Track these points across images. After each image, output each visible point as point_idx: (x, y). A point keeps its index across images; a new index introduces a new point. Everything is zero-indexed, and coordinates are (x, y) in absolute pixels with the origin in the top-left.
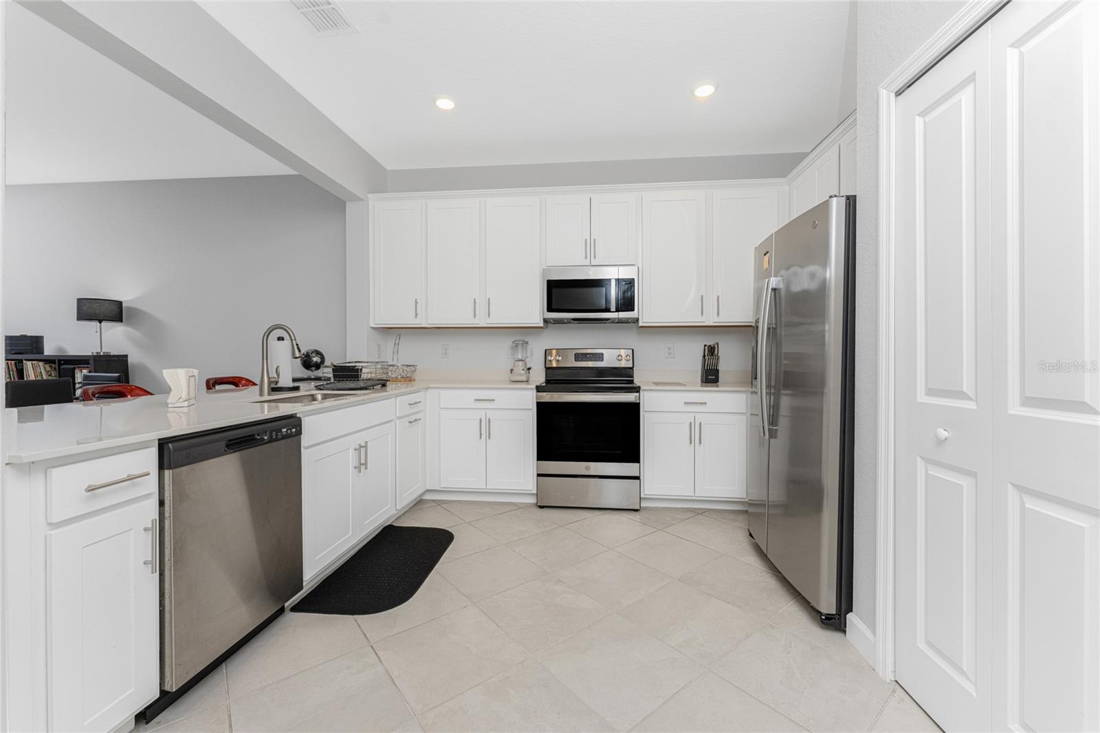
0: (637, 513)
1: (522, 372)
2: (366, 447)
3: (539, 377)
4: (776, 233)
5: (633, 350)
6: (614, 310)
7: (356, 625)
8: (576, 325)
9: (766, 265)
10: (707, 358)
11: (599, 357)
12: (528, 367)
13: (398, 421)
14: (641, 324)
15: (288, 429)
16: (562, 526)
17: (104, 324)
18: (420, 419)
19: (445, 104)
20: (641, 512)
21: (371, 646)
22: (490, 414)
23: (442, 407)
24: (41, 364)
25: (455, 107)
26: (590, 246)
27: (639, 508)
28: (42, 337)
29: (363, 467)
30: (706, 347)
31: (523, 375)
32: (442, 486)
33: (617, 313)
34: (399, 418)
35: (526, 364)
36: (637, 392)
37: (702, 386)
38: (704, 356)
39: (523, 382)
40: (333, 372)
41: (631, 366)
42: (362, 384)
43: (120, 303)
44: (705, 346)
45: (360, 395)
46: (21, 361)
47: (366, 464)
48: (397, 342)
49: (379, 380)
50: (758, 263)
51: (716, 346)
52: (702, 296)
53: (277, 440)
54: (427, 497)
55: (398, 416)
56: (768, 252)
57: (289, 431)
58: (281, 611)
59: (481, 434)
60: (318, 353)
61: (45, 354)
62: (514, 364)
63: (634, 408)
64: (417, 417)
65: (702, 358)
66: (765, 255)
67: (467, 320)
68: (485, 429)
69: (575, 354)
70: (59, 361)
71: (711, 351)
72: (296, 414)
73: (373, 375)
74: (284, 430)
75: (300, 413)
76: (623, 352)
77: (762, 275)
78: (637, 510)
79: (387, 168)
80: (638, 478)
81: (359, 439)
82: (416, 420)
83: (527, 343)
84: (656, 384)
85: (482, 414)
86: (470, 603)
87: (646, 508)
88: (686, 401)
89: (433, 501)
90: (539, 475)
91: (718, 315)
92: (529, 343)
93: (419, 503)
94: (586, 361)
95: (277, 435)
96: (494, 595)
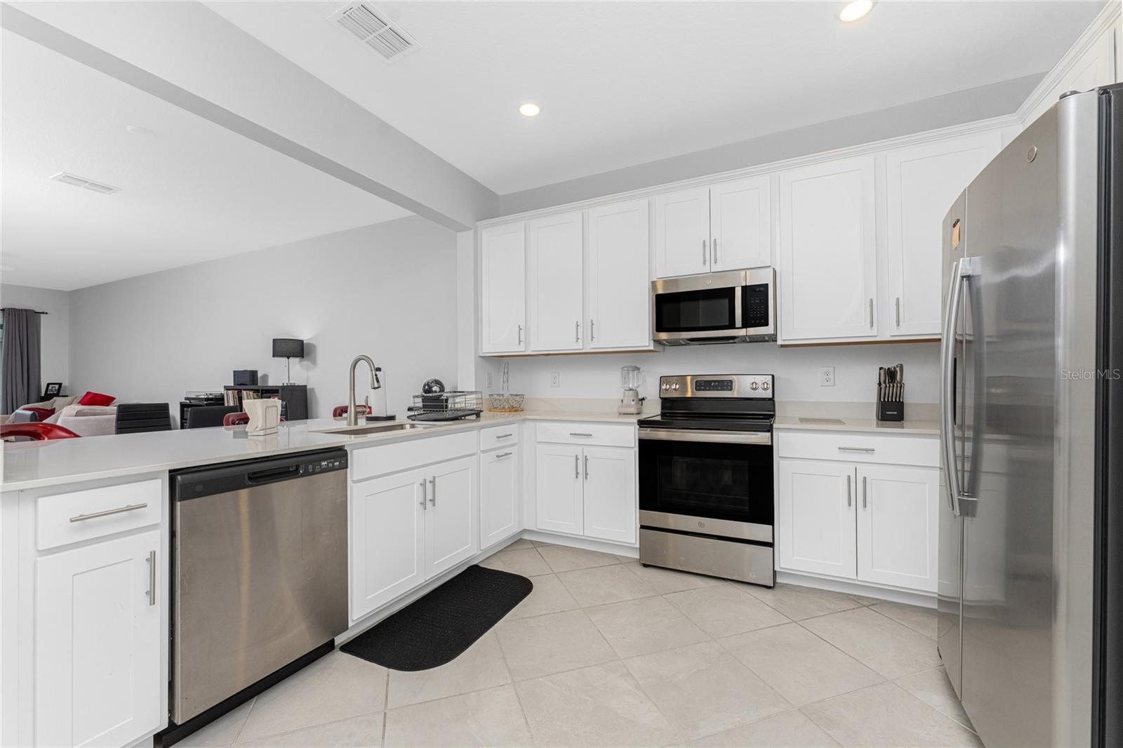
0: (770, 590)
1: (632, 403)
2: (433, 482)
3: (653, 410)
4: (968, 187)
5: (773, 376)
6: (740, 326)
7: (385, 681)
8: (695, 347)
9: (956, 242)
10: (883, 385)
11: (727, 385)
12: (641, 397)
13: (482, 455)
14: (780, 342)
15: (328, 463)
16: (662, 595)
17: (291, 359)
18: (511, 453)
19: (530, 110)
20: (776, 591)
21: (385, 714)
22: (589, 452)
23: (538, 440)
24: (251, 393)
25: (541, 111)
26: (710, 248)
27: (772, 585)
28: (257, 371)
29: (429, 504)
30: (882, 371)
31: (632, 406)
32: (538, 527)
33: (745, 329)
34: (483, 452)
35: (637, 393)
36: (768, 431)
37: (878, 426)
38: (880, 384)
39: (633, 414)
40: (423, 402)
41: (771, 396)
42: (448, 414)
43: (302, 341)
44: (881, 369)
45: (441, 426)
46: (241, 390)
47: (433, 501)
48: (506, 371)
49: (471, 410)
50: (946, 240)
51: (898, 369)
52: (872, 300)
53: (314, 473)
54: (526, 537)
55: (482, 449)
56: (958, 221)
57: (330, 465)
58: (329, 647)
59: (577, 473)
60: (438, 382)
61: (259, 385)
62: (624, 393)
63: (766, 453)
64: (507, 450)
65: (877, 385)
66: (954, 226)
67: (570, 345)
68: (582, 468)
69: (696, 382)
70: (262, 390)
71: (891, 376)
72: (344, 446)
73: (463, 405)
74: (324, 463)
75: (348, 445)
76: (760, 380)
77: (951, 256)
78: (769, 588)
79: (500, 194)
80: (771, 545)
81: (428, 474)
82: (506, 454)
83: (638, 369)
84: (803, 420)
85: (578, 451)
86: (509, 681)
87: (785, 586)
88: (843, 446)
89: (531, 541)
90: (642, 527)
91: (898, 325)
92: (641, 369)
93: (518, 542)
94: (709, 390)
95: (314, 469)
96: (541, 677)
